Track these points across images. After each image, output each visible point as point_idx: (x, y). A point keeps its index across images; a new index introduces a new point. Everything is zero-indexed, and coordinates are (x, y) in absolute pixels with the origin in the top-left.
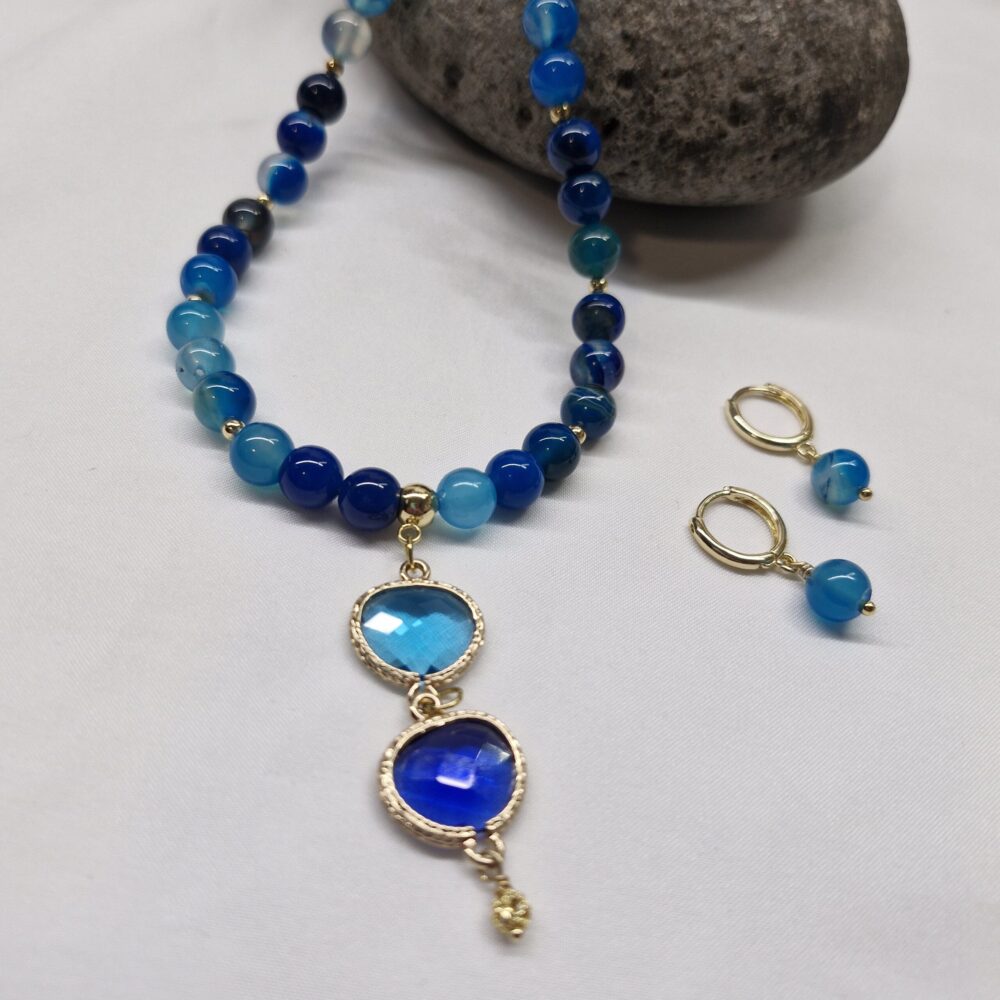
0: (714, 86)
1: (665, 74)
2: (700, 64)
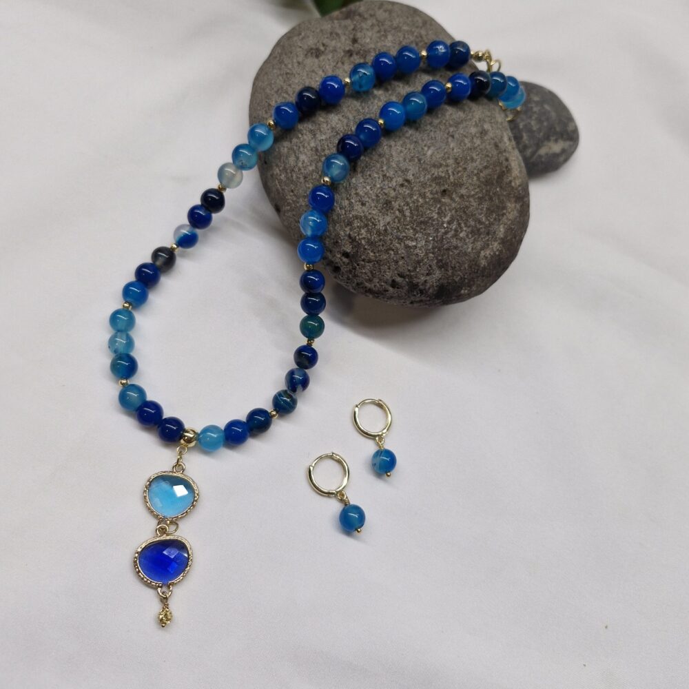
0: (385, 272)
1: (363, 260)
2: (381, 261)
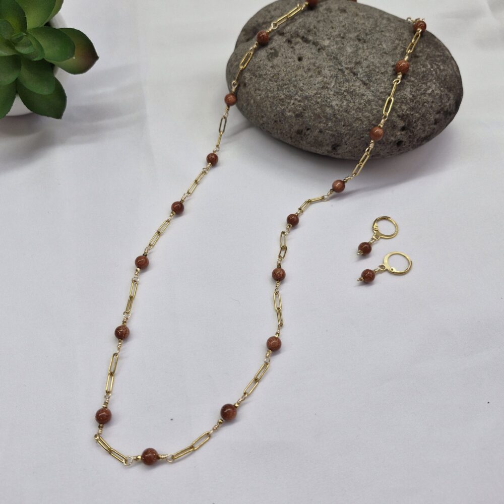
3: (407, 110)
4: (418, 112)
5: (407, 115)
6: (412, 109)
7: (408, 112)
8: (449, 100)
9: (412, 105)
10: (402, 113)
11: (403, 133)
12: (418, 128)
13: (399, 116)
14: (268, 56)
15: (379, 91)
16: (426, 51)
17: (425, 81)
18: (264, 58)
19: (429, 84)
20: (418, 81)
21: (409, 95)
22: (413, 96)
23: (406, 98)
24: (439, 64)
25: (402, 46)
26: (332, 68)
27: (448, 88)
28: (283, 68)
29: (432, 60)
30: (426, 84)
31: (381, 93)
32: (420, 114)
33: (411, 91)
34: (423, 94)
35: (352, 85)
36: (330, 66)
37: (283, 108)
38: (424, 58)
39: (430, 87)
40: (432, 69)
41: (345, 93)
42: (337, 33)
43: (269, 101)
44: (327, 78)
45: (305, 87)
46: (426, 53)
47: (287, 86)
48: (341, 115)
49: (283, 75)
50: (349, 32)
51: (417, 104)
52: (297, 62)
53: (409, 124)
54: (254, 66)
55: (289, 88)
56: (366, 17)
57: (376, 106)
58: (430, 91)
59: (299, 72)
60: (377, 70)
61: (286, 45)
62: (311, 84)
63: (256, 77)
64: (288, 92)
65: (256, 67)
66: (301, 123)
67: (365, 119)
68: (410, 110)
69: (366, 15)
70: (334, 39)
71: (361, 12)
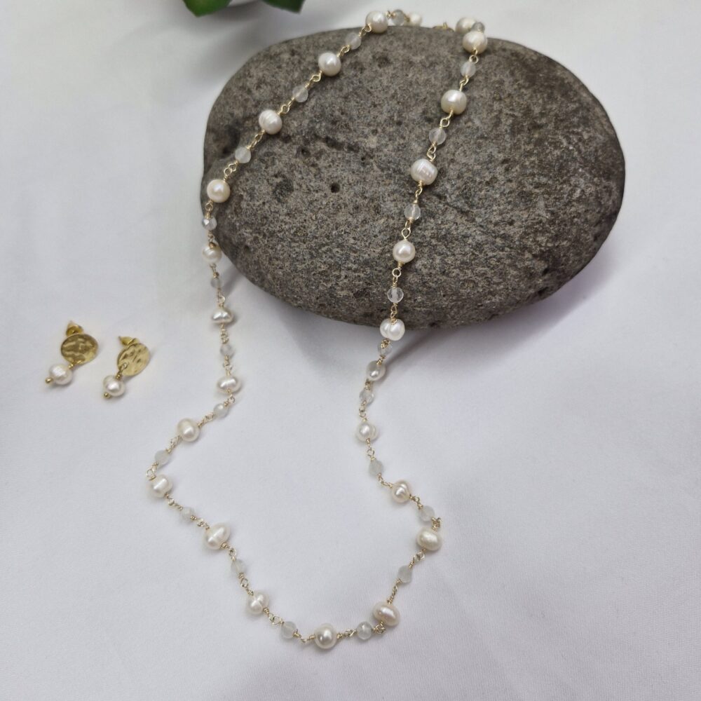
3: (547, 241)
4: (566, 239)
5: (549, 251)
6: (556, 237)
7: (549, 245)
8: (610, 195)
9: (553, 230)
10: (541, 250)
11: (546, 277)
12: (571, 262)
13: (535, 256)
14: (274, 192)
15: (491, 222)
16: (551, 109)
17: (565, 178)
18: (268, 198)
19: (573, 180)
20: (554, 181)
21: (544, 215)
22: (553, 213)
23: (541, 222)
24: (580, 130)
25: (509, 112)
26: (396, 195)
27: (604, 173)
28: (309, 213)
29: (566, 127)
30: (567, 182)
31: (496, 224)
32: (570, 240)
33: (546, 206)
34: (566, 205)
35: (442, 222)
36: (393, 192)
37: (329, 285)
38: (551, 127)
39: (576, 186)
40: (571, 148)
41: (434, 242)
42: (385, 116)
43: (302, 277)
44: (393, 218)
45: (359, 243)
46: (552, 113)
47: (327, 247)
48: (436, 282)
49: (314, 228)
50: (407, 106)
51: (563, 226)
52: (333, 197)
53: (556, 261)
54: (255, 215)
55: (331, 251)
56: (428, 64)
57: (494, 251)
58: (577, 194)
59: (341, 218)
60: (478, 179)
61: (299, 161)
62: (369, 237)
63: (264, 236)
64: (331, 258)
65: (259, 218)
66: (367, 305)
67: (480, 279)
68: (553, 240)
69: (427, 58)
70: (384, 131)
71: (415, 54)
